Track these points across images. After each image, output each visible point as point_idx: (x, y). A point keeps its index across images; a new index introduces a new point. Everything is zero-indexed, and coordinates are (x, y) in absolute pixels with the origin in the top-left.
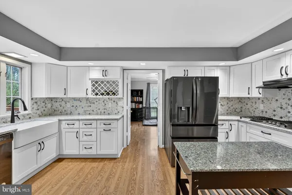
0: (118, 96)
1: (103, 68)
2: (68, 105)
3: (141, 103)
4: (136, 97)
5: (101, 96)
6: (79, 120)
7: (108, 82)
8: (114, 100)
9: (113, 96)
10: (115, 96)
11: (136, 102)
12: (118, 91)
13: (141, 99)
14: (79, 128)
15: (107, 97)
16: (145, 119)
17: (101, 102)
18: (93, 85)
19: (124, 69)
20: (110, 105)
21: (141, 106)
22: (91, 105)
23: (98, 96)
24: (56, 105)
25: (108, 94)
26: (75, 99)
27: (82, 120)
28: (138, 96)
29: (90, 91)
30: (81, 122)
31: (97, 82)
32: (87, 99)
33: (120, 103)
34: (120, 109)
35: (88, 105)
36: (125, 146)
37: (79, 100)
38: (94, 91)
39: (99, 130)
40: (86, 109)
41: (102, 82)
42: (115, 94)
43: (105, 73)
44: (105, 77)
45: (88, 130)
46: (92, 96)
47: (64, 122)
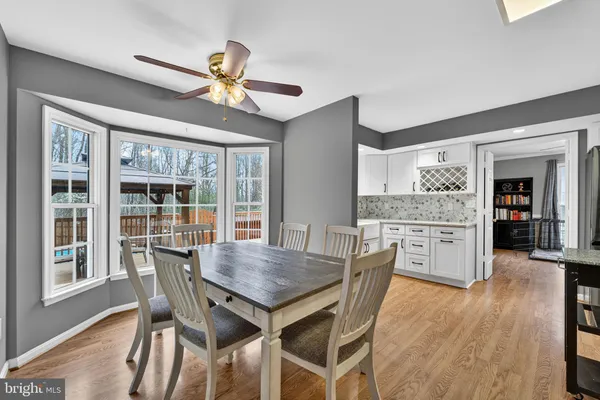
0: (466, 192)
1: (439, 150)
2: (387, 206)
3: (528, 208)
4: (512, 194)
5: (436, 192)
6: (404, 224)
7: (448, 170)
8: (456, 198)
9: (455, 192)
10: (461, 192)
11: (510, 208)
12: (465, 183)
13: (525, 201)
14: (405, 235)
15: (446, 192)
16: (539, 247)
17: (434, 201)
18: (424, 177)
19: (477, 145)
20: (450, 206)
21: (524, 216)
22: (418, 205)
23: (430, 193)
24: (372, 205)
25: (448, 188)
26: (394, 198)
27: (408, 224)
28: (518, 194)
29: (418, 186)
30: (408, 227)
31: (428, 172)
32: (413, 197)
33: (470, 204)
34: (469, 213)
35: (413, 206)
36: (480, 278)
37: (401, 198)
38: (423, 185)
39: (433, 241)
40: (411, 211)
41: (438, 171)
42: (460, 188)
43: (442, 156)
44: (444, 163)
45: (416, 239)
46: (421, 193)
47: (385, 226)
